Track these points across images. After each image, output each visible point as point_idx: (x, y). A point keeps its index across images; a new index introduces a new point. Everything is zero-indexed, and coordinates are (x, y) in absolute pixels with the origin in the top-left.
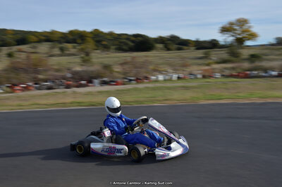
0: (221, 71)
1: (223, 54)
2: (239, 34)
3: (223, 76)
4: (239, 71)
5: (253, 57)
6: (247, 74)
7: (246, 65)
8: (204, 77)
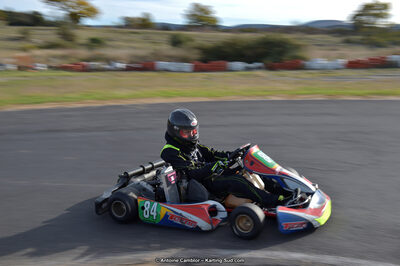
0: (47, 60)
1: (50, 35)
2: (73, 7)
3: (50, 67)
4: (74, 61)
5: (95, 42)
6: (84, 66)
7: (84, 53)
8: (20, 68)
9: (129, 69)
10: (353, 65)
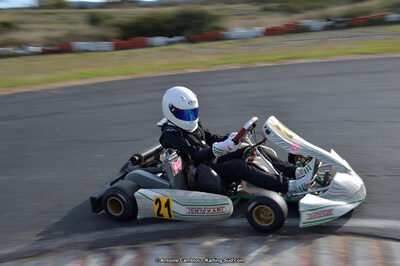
9: (45, 52)
10: (271, 32)
